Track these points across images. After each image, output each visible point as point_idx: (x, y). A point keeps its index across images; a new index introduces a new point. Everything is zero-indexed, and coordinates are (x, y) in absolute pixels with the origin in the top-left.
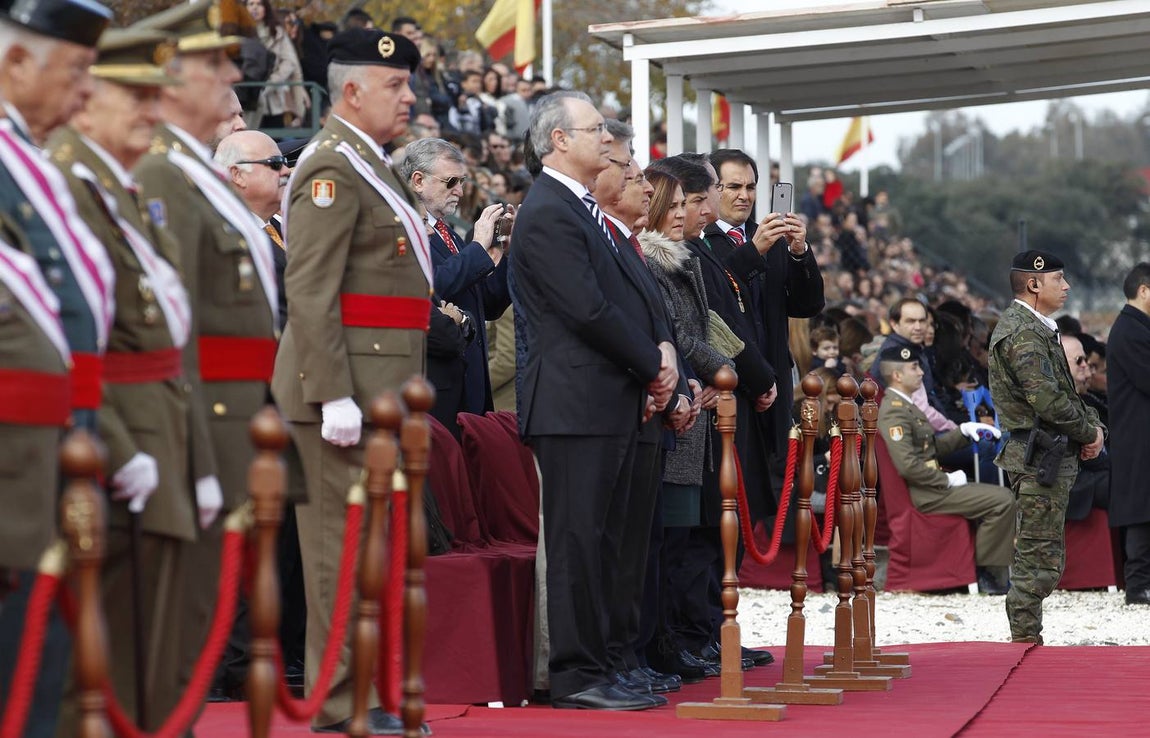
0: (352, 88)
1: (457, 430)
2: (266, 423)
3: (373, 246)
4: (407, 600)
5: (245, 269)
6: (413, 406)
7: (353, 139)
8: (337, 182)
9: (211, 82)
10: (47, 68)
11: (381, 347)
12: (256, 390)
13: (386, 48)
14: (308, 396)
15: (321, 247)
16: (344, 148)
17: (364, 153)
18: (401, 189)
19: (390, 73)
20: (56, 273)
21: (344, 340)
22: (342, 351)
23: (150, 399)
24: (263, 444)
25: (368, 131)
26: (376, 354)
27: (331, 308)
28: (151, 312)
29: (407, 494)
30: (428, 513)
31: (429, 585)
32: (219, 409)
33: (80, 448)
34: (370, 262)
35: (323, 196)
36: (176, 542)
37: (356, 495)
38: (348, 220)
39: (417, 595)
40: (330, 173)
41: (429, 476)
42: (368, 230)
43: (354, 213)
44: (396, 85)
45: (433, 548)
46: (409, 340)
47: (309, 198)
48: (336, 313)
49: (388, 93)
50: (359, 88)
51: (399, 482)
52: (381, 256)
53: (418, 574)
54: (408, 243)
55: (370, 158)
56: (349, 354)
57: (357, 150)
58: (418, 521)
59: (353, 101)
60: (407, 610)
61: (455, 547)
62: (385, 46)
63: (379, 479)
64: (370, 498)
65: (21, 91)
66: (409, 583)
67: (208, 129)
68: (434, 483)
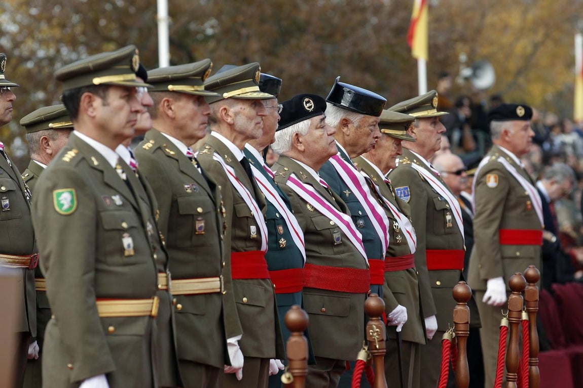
0: (506, 132)
1: (552, 292)
2: (460, 289)
3: (515, 206)
4: (530, 371)
5: (449, 217)
6: (530, 280)
7: (505, 156)
8: (499, 176)
9: (432, 132)
10: (359, 127)
11: (520, 254)
12: (456, 274)
13: (521, 112)
14: (482, 276)
15: (490, 206)
16: (502, 160)
17: (510, 162)
18: (528, 179)
19: (523, 123)
20: (361, 222)
21: (500, 250)
22: (499, 256)
23: (400, 279)
24: (459, 299)
25: (513, 151)
26: (517, 258)
27: (494, 235)
28: (399, 238)
29: (529, 321)
30: (539, 331)
31: (540, 365)
32: (438, 283)
33: (373, 302)
34: (514, 214)
35: (492, 182)
36: (416, 345)
37: (504, 322)
38: (504, 194)
39: (535, 369)
40: (496, 172)
41: (539, 313)
42: (513, 199)
43: (506, 190)
44: (525, 129)
45: (542, 348)
46: (533, 250)
47: (485, 183)
48: (497, 238)
49: (523, 133)
50: (510, 132)
51: (524, 316)
52: (519, 210)
53: (534, 360)
54: (532, 204)
55: (514, 164)
56: (503, 258)
57: (507, 161)
58: (534, 335)
59: (507, 138)
60: (530, 377)
61: (553, 348)
62: (520, 111)
63: (515, 314)
64: (510, 323)
65: (347, 138)
66: (531, 364)
67: (430, 153)
68: (541, 317)
